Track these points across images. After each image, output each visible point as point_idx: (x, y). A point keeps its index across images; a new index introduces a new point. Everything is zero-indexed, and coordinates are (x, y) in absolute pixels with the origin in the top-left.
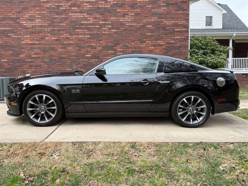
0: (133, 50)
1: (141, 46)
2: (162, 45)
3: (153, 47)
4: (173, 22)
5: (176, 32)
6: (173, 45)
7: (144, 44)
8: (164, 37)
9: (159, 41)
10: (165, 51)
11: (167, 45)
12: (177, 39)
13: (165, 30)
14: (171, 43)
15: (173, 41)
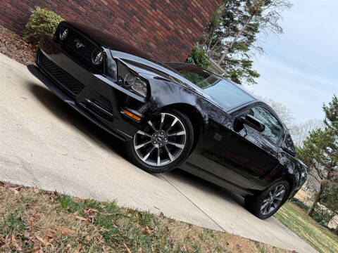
0: (136, 9)
1: (148, 11)
2: (169, 29)
3: (158, 24)
4: (199, 5)
5: (194, 22)
6: (179, 38)
7: (153, 10)
8: (178, 20)
9: (170, 21)
10: (167, 40)
11: (174, 34)
12: (188, 33)
13: (186, 10)
14: (178, 34)
15: (182, 32)
